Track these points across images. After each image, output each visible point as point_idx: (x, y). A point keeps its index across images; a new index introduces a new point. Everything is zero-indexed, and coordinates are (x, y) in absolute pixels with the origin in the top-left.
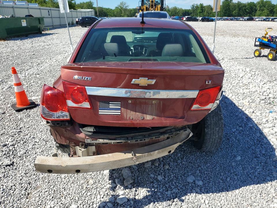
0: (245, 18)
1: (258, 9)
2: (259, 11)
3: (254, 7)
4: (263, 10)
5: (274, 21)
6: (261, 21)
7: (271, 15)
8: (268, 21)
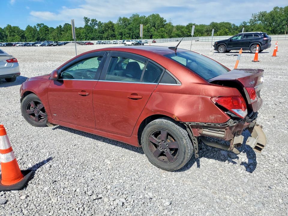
0: (3, 43)
1: (9, 35)
2: (10, 36)
3: (4, 33)
4: (14, 36)
5: (36, 46)
6: (22, 46)
7: (24, 40)
8: (29, 46)
